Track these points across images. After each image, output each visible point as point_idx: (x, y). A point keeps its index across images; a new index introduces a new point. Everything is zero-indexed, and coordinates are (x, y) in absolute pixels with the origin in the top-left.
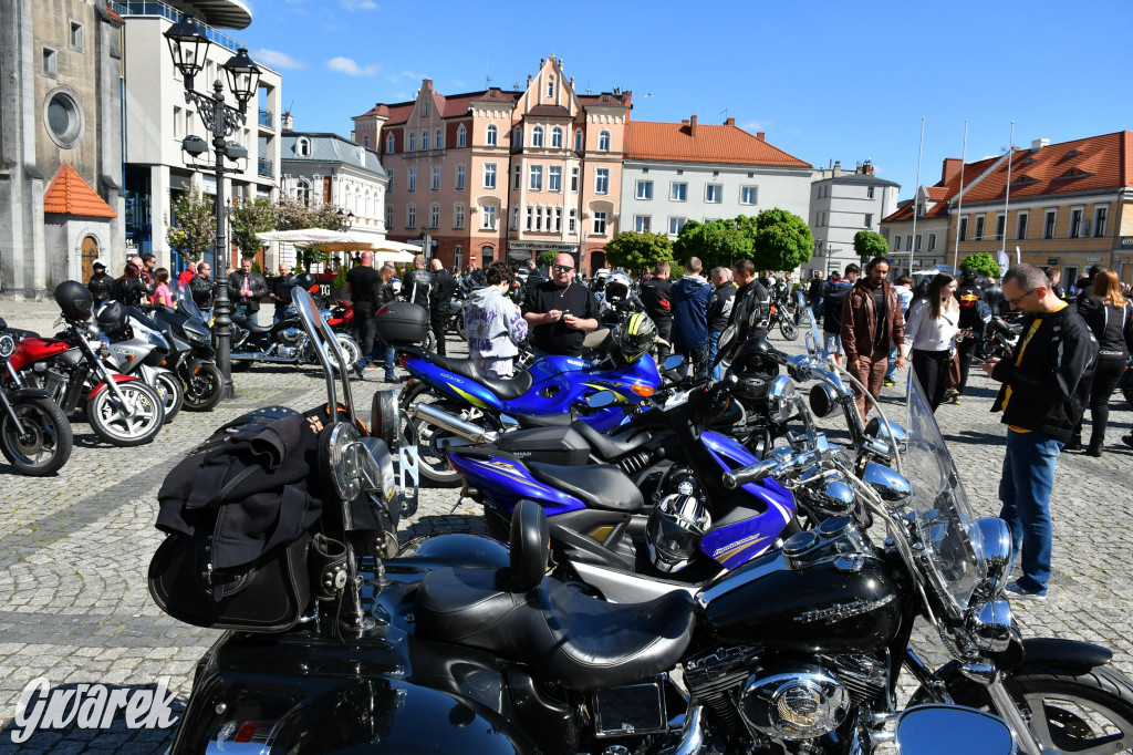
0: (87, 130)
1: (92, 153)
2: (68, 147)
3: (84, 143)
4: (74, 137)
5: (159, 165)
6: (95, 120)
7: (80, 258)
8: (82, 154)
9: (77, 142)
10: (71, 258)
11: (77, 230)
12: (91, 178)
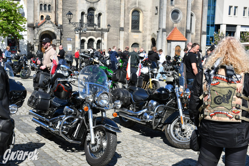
0: (183, 18)
1: (185, 24)
2: (177, 23)
3: (182, 22)
4: (179, 20)
5: (222, 24)
6: (186, 15)
7: (174, 52)
8: (181, 24)
9: (179, 21)
10: (172, 51)
11: (174, 44)
12: (184, 30)
